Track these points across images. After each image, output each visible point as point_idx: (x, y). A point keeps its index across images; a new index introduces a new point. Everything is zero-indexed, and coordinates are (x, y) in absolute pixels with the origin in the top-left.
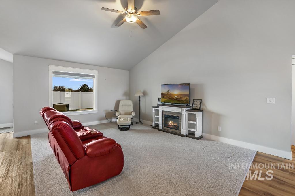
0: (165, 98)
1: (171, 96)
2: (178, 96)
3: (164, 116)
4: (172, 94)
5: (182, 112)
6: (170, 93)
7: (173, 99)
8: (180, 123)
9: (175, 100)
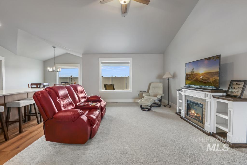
0: (189, 80)
1: (196, 77)
2: (204, 76)
3: (186, 101)
4: (197, 74)
5: (206, 98)
6: (194, 73)
7: (199, 80)
8: (204, 113)
9: (200, 82)
